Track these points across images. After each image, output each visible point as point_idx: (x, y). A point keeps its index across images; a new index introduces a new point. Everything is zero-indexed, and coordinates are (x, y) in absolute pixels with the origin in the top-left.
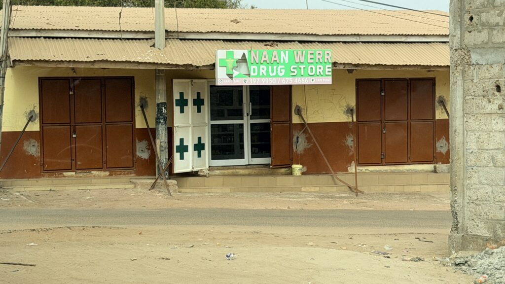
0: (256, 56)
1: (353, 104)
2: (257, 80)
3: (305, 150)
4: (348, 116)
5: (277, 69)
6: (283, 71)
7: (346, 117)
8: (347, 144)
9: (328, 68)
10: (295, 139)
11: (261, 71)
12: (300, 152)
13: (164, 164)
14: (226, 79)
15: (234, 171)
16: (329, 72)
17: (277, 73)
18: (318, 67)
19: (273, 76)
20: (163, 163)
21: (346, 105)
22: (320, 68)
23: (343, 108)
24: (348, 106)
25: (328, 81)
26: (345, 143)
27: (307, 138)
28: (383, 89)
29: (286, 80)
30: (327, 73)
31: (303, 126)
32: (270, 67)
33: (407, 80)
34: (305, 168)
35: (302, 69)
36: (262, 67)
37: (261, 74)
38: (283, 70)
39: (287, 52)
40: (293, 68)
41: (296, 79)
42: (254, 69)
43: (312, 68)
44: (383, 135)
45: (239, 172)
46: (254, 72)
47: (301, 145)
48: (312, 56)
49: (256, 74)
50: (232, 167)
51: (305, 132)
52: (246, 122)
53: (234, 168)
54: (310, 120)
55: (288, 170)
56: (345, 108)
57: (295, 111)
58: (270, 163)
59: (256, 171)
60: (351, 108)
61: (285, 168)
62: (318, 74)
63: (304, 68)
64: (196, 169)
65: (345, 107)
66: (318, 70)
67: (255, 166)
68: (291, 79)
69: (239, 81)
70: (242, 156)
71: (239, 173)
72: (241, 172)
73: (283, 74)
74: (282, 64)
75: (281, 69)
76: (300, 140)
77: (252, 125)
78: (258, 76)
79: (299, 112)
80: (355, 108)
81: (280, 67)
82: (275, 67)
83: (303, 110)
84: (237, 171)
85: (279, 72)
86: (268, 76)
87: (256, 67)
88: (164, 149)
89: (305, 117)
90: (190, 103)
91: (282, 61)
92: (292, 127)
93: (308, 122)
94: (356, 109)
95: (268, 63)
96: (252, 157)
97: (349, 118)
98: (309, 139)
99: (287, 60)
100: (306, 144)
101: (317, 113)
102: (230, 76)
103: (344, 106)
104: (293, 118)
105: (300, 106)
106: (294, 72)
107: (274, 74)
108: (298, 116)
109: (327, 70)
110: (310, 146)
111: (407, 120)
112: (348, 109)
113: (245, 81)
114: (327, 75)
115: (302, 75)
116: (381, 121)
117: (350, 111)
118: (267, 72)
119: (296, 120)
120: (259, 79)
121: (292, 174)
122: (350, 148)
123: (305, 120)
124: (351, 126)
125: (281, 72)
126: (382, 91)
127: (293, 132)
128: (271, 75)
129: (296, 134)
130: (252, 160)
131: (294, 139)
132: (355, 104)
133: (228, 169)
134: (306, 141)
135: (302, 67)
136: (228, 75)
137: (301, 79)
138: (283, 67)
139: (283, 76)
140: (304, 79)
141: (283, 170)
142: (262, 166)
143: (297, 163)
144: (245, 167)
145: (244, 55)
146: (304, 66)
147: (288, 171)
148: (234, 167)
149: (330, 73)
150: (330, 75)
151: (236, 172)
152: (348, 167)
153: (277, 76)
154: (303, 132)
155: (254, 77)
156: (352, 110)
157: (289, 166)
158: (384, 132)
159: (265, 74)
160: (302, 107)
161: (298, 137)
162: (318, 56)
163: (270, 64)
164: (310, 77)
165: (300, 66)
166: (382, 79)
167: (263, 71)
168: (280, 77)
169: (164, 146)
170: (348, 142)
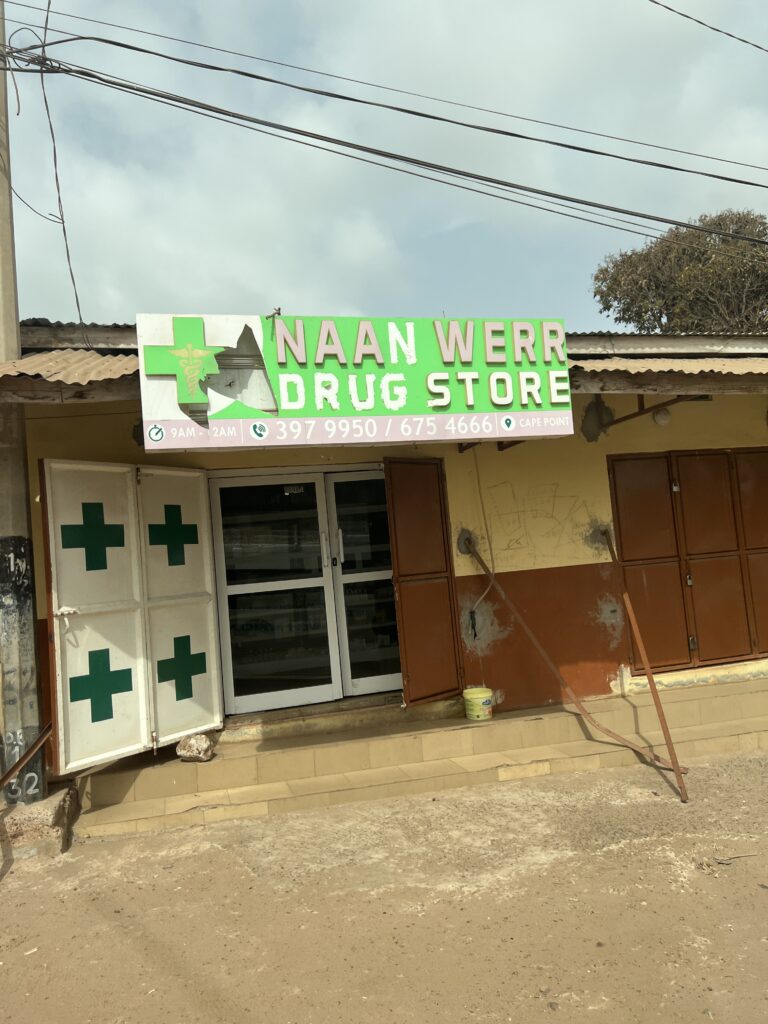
0: (295, 338)
1: (606, 517)
2: (305, 427)
3: (494, 645)
4: (596, 548)
5: (377, 384)
6: (401, 391)
7: (593, 550)
8: (601, 620)
9: (559, 379)
10: (465, 618)
11: (320, 392)
12: (482, 651)
13: (17, 749)
14: (177, 424)
15: (301, 722)
16: (560, 392)
17: (379, 401)
18: (524, 375)
19: (367, 412)
20: (13, 746)
21: (588, 520)
22: (530, 381)
23: (582, 529)
24: (593, 523)
25: (562, 423)
26: (596, 618)
27: (497, 614)
28: (675, 476)
29: (414, 425)
30: (556, 398)
31: (483, 582)
32: (352, 379)
33: (726, 454)
34: (498, 693)
35: (469, 383)
36: (320, 377)
37: (320, 405)
38: (398, 390)
39: (410, 327)
40: (437, 382)
41: (452, 421)
42: (292, 386)
43: (501, 381)
44: (688, 590)
45: (315, 725)
46: (293, 397)
47: (482, 633)
48: (499, 341)
49: (300, 404)
50: (295, 713)
51: (492, 597)
52: (332, 584)
53: (302, 715)
54: (503, 566)
55: (454, 705)
56: (586, 530)
57: (458, 544)
58: (402, 687)
59: (366, 716)
60: (603, 528)
61: (446, 699)
62: (525, 400)
63: (475, 381)
64: (165, 740)
65: (587, 527)
66: (525, 388)
67: (362, 702)
68: (431, 419)
69: (232, 431)
70: (322, 676)
71: (316, 728)
72: (322, 722)
73: (401, 402)
74: (395, 369)
75: (392, 385)
76: (479, 619)
77: (349, 588)
78: (309, 410)
79: (469, 545)
80: (612, 528)
81: (388, 378)
82: (370, 379)
83: (480, 541)
84: (310, 721)
85: (385, 395)
86: (347, 410)
87: (297, 379)
88: (16, 695)
89: (485, 557)
90: (133, 535)
91: (394, 359)
92: (453, 585)
93: (496, 572)
94: (615, 528)
95: (343, 365)
96: (354, 676)
97: (600, 555)
98: (501, 616)
99: (413, 354)
100: (497, 628)
101: (516, 545)
102: (197, 413)
103: (583, 525)
104: (455, 564)
105: (471, 529)
106: (440, 395)
107: (370, 404)
108: (468, 556)
109: (556, 386)
110: (507, 633)
111: (738, 550)
112: (594, 532)
113: (258, 431)
114: (554, 405)
115: (470, 407)
116: (678, 556)
117: (599, 535)
118: (344, 394)
119: (463, 567)
120: (312, 422)
121: (465, 716)
122: (610, 630)
123: (489, 565)
124: (608, 573)
125: (394, 397)
126: (671, 482)
127: (459, 599)
128: (359, 406)
129: (465, 605)
130: (353, 685)
131: (462, 620)
132: (611, 516)
133: (282, 720)
134: (496, 621)
135: (468, 375)
136: (185, 408)
137: (467, 422)
138: (400, 377)
139: (402, 412)
140: (479, 421)
141: (441, 706)
142: (381, 697)
143: (477, 683)
144: (334, 705)
145: (247, 334)
146: (475, 375)
147: (455, 708)
148: (302, 710)
149: (567, 398)
150: (564, 404)
151: (308, 726)
152: (610, 681)
153: (380, 410)
154: (487, 599)
155: (293, 414)
156: (605, 533)
157: (456, 693)
158: (690, 583)
159: (336, 405)
160: (478, 532)
161: (472, 614)
162: (520, 341)
163: (350, 366)
164: (497, 413)
165: (461, 376)
166: (670, 452)
167: (326, 394)
168: (391, 412)
169: (17, 686)
170: (603, 616)
